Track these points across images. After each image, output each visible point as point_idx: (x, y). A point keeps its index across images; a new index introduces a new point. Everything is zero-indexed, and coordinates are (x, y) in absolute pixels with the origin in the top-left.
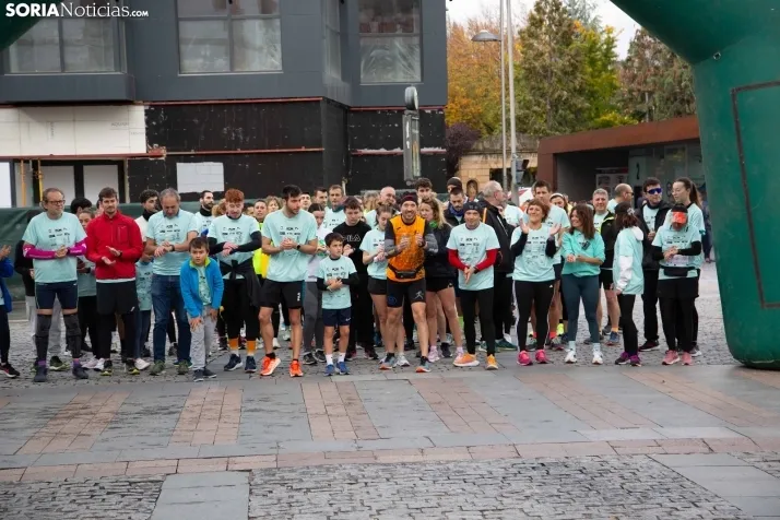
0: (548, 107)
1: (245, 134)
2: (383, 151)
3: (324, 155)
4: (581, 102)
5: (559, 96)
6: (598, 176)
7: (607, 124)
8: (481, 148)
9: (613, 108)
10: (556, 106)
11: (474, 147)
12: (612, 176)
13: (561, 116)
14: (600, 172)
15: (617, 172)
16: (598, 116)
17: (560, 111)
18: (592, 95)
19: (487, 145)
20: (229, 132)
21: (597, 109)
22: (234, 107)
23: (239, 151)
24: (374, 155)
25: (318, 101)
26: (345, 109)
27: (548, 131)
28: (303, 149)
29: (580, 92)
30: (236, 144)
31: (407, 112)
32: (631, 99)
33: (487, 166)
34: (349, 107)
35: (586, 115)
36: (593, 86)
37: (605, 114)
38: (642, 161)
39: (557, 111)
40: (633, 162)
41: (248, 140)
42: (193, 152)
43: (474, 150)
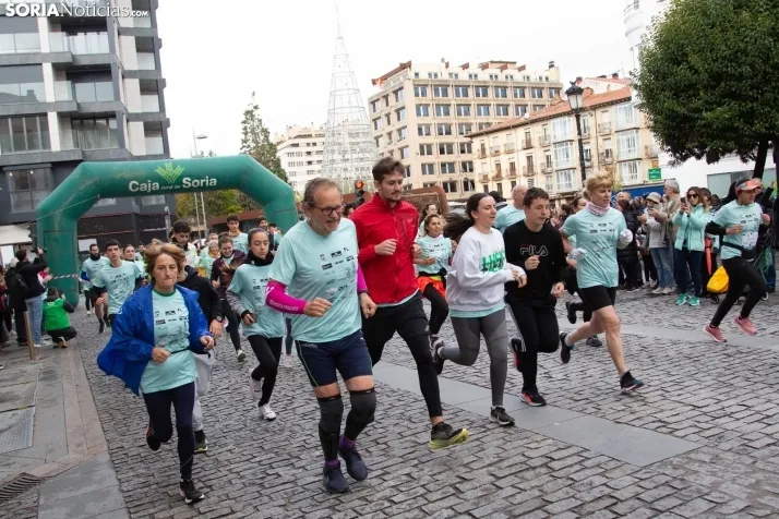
1: (104, 228)
2: (153, 230)
3: (135, 233)
4: (220, 202)
7: (232, 211)
9: (234, 204)
13: (213, 208)
18: (225, 199)
20: (98, 228)
21: (227, 204)
23: (104, 233)
25: (131, 214)
26: (137, 215)
28: (127, 232)
29: (219, 197)
30: (101, 231)
31: (166, 216)
34: (139, 214)
35: (222, 206)
41: (105, 230)
42: (84, 236)
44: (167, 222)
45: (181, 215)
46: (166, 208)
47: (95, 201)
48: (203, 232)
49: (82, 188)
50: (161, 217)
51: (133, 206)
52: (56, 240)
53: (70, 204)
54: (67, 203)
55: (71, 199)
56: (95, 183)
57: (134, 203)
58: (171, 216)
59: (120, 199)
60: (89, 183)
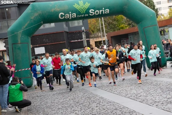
0: (107, 25)
1: (48, 40)
2: (76, 41)
3: (66, 43)
4: (115, 23)
5: (110, 22)
6: (122, 41)
7: (122, 28)
8: (92, 37)
9: (123, 23)
10: (109, 24)
11: (90, 36)
12: (125, 40)
13: (111, 27)
14: (122, 40)
15: (126, 39)
16: (120, 26)
17: (110, 25)
18: (118, 20)
19: (93, 36)
20: (45, 40)
21: (119, 24)
22: (45, 35)
23: (48, 44)
24: (74, 42)
25: (63, 32)
26: (67, 32)
27: (108, 31)
28: (61, 42)
29: (115, 20)
30: (47, 43)
31: (83, 32)
32: (127, 21)
33: (94, 41)
34: (68, 32)
35: (117, 25)
36: (117, 18)
37: (121, 25)
38: (131, 36)
39: (109, 26)
40: (129, 37)
41: (49, 41)
42: (38, 45)
43: (90, 37)
44: (84, 36)
45: (93, 32)
46: (83, 28)
47: (40, 25)
48: (104, 41)
49: (32, 18)
50: (80, 33)
51: (64, 27)
52: (19, 49)
53: (26, 27)
54: (25, 27)
55: (26, 24)
56: (39, 15)
57: (65, 26)
58: (86, 32)
59: (57, 23)
60: (36, 14)
